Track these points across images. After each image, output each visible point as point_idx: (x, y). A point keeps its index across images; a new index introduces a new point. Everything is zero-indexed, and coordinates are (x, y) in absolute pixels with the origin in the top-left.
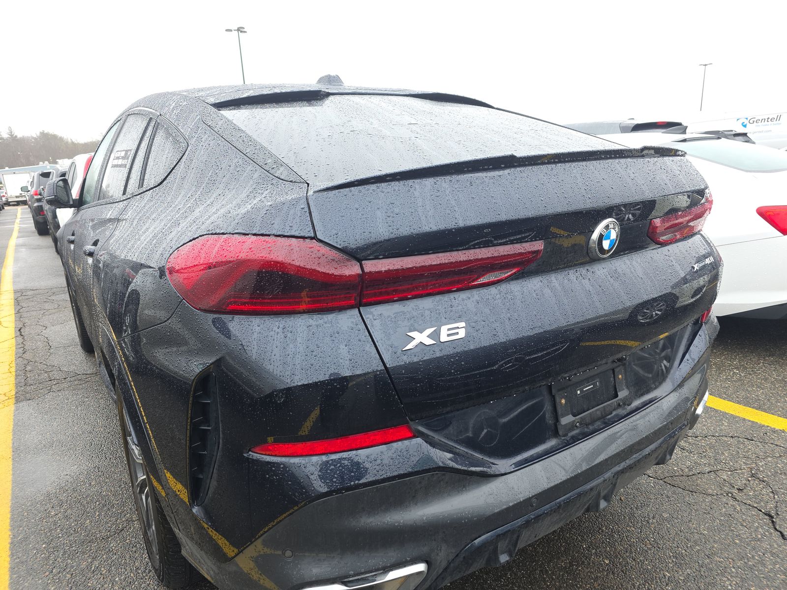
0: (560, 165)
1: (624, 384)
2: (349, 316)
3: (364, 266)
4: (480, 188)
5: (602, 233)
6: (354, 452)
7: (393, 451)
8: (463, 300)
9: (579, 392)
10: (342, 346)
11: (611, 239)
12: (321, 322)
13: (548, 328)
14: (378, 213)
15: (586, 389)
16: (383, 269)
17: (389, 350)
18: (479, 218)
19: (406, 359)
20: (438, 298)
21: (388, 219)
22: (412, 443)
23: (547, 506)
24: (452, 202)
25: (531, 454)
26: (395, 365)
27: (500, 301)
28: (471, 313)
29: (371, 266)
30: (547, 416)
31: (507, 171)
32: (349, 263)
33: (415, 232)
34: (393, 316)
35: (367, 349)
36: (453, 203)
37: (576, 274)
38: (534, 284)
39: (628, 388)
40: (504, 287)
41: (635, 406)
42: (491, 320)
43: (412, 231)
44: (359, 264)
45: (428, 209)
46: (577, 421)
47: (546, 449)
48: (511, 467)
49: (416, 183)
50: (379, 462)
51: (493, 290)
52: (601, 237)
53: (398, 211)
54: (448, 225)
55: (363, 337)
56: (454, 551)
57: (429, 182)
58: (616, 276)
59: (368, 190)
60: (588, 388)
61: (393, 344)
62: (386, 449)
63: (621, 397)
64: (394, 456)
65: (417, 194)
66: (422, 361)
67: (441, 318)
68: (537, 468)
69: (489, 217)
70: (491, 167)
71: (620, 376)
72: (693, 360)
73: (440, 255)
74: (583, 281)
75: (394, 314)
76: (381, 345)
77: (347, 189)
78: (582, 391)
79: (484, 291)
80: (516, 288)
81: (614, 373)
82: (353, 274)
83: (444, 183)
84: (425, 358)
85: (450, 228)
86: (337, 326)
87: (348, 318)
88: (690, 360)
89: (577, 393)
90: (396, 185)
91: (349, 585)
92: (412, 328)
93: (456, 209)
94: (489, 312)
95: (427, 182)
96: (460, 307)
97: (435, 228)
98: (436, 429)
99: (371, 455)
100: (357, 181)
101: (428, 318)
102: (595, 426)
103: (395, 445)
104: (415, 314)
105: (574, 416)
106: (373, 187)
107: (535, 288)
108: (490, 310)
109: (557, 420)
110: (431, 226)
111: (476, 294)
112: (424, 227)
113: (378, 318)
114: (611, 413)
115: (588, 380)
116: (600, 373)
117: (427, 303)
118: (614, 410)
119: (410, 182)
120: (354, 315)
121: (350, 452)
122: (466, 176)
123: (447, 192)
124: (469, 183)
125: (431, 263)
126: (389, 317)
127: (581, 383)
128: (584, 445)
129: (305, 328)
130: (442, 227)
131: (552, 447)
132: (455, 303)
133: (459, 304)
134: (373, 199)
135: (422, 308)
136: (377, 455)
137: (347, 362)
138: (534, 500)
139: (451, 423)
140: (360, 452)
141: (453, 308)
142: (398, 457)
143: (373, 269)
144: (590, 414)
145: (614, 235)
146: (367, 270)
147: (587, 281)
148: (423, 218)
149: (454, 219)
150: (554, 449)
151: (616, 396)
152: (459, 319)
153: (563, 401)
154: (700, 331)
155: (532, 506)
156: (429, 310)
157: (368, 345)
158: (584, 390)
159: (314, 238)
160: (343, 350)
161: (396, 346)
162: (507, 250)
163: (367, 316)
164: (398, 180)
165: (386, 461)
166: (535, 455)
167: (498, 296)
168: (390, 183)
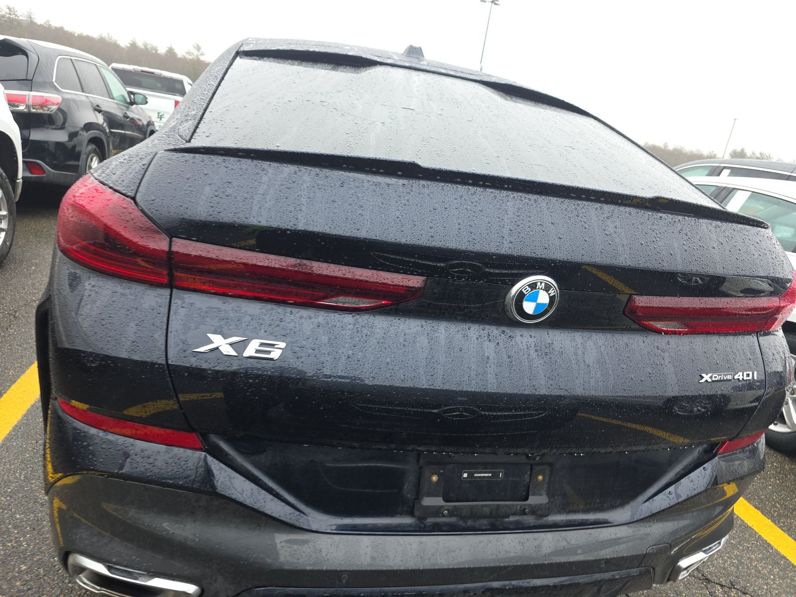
0: (491, 190)
1: (545, 489)
2: (158, 294)
3: (173, 243)
4: (350, 192)
5: (524, 292)
6: (132, 440)
7: (171, 455)
8: (301, 317)
9: (465, 475)
10: (132, 324)
11: (538, 302)
12: (127, 291)
13: (397, 383)
14: (207, 189)
15: (480, 475)
16: (194, 253)
17: (178, 345)
18: (327, 227)
19: (193, 362)
20: (269, 306)
21: (215, 198)
22: (195, 455)
23: (368, 589)
24: (302, 199)
25: (367, 523)
26: (178, 364)
27: (349, 332)
28: (301, 336)
29: (182, 246)
30: (406, 487)
31: (402, 181)
32: (157, 236)
33: (238, 221)
34: (204, 310)
35: (156, 336)
36: (304, 200)
37: (482, 332)
38: (411, 327)
39: (548, 494)
40: (364, 319)
41: (554, 521)
42: (323, 352)
43: (236, 219)
44: (168, 239)
45: (267, 200)
46: (446, 508)
47: (390, 524)
48: (329, 528)
49: (271, 168)
50: (151, 460)
51: (348, 318)
52: (521, 296)
53: (230, 192)
54: (283, 224)
55: (159, 321)
56: (233, 589)
57: (288, 169)
58: (545, 351)
59: (213, 161)
60: (482, 475)
61: (186, 341)
62: (164, 450)
63: (531, 503)
64: (170, 461)
65: (265, 179)
66: (212, 370)
67: (261, 329)
68: (366, 542)
69: (343, 228)
70: (382, 171)
71: (540, 478)
72: (678, 496)
73: (272, 257)
74: (487, 343)
75: (207, 308)
76: (173, 337)
77: (192, 155)
78: (471, 475)
79: (334, 317)
80: (381, 323)
81: (531, 470)
82: (158, 248)
83: (307, 174)
84: (216, 368)
85: (284, 228)
86: (140, 302)
87: (155, 296)
88: (674, 495)
89: (461, 475)
90: (246, 163)
91: (113, 571)
92: (219, 330)
93: (304, 208)
94: (327, 340)
95: (286, 169)
96: (292, 325)
97: (264, 223)
98: (243, 450)
99: (147, 450)
100: (204, 148)
101: (244, 325)
102: (477, 523)
103: (176, 450)
104: (231, 315)
105: (446, 500)
106: (219, 159)
107: (407, 331)
108: (330, 339)
109: (418, 497)
110: (260, 219)
111: (321, 317)
112: (252, 218)
113: (186, 306)
114: (508, 517)
115: (485, 466)
116: (510, 464)
117: (253, 308)
118: (514, 514)
119: (265, 164)
120: (164, 295)
121: (127, 439)
122: (342, 174)
123: (305, 186)
124: (340, 183)
125: (255, 263)
126: (200, 309)
127: (473, 466)
128: (444, 540)
129: (110, 292)
130: (274, 224)
131: (399, 525)
132: (289, 318)
133: (292, 320)
134: (210, 172)
135: (244, 312)
136: (153, 452)
137: (129, 343)
138: (345, 576)
139: (264, 451)
140: (138, 442)
141: (282, 324)
142: (173, 464)
143: (182, 250)
144: (472, 507)
145: (544, 298)
146: (175, 248)
147: (492, 345)
148: (256, 208)
149: (294, 219)
150: (399, 529)
151: (526, 499)
152: (283, 337)
153: (435, 478)
154: (707, 464)
155: (341, 581)
156: (251, 316)
157: (160, 332)
158: (475, 475)
159: (134, 199)
160: (132, 328)
161: (190, 343)
162: (367, 275)
163: (177, 301)
164: (253, 158)
165: (158, 463)
166: (369, 526)
167: (351, 326)
168: (240, 159)
